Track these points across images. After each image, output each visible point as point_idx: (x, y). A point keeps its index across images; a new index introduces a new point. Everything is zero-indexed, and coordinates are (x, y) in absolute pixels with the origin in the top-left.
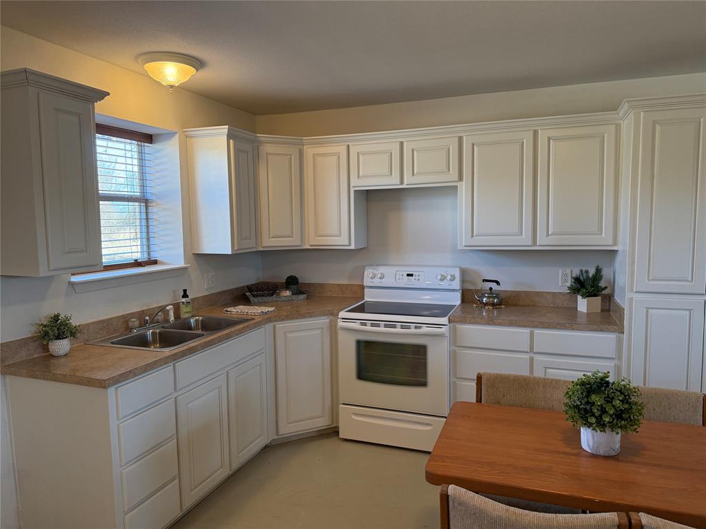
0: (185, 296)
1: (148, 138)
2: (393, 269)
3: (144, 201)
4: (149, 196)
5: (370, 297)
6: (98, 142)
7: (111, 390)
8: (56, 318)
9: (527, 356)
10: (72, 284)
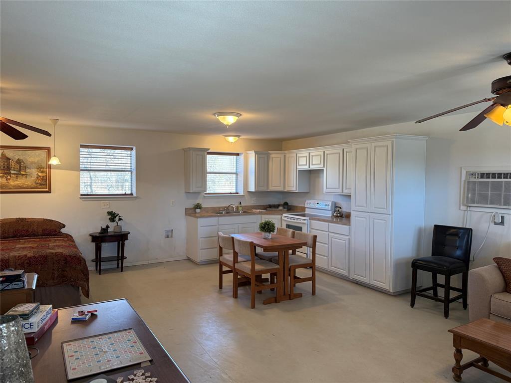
0: (240, 204)
1: (238, 155)
2: (313, 201)
3: (236, 174)
4: (238, 173)
5: (307, 211)
6: (207, 157)
7: (199, 219)
8: (198, 204)
9: (327, 233)
10: (204, 196)
